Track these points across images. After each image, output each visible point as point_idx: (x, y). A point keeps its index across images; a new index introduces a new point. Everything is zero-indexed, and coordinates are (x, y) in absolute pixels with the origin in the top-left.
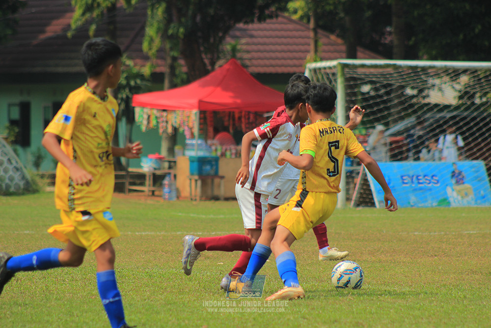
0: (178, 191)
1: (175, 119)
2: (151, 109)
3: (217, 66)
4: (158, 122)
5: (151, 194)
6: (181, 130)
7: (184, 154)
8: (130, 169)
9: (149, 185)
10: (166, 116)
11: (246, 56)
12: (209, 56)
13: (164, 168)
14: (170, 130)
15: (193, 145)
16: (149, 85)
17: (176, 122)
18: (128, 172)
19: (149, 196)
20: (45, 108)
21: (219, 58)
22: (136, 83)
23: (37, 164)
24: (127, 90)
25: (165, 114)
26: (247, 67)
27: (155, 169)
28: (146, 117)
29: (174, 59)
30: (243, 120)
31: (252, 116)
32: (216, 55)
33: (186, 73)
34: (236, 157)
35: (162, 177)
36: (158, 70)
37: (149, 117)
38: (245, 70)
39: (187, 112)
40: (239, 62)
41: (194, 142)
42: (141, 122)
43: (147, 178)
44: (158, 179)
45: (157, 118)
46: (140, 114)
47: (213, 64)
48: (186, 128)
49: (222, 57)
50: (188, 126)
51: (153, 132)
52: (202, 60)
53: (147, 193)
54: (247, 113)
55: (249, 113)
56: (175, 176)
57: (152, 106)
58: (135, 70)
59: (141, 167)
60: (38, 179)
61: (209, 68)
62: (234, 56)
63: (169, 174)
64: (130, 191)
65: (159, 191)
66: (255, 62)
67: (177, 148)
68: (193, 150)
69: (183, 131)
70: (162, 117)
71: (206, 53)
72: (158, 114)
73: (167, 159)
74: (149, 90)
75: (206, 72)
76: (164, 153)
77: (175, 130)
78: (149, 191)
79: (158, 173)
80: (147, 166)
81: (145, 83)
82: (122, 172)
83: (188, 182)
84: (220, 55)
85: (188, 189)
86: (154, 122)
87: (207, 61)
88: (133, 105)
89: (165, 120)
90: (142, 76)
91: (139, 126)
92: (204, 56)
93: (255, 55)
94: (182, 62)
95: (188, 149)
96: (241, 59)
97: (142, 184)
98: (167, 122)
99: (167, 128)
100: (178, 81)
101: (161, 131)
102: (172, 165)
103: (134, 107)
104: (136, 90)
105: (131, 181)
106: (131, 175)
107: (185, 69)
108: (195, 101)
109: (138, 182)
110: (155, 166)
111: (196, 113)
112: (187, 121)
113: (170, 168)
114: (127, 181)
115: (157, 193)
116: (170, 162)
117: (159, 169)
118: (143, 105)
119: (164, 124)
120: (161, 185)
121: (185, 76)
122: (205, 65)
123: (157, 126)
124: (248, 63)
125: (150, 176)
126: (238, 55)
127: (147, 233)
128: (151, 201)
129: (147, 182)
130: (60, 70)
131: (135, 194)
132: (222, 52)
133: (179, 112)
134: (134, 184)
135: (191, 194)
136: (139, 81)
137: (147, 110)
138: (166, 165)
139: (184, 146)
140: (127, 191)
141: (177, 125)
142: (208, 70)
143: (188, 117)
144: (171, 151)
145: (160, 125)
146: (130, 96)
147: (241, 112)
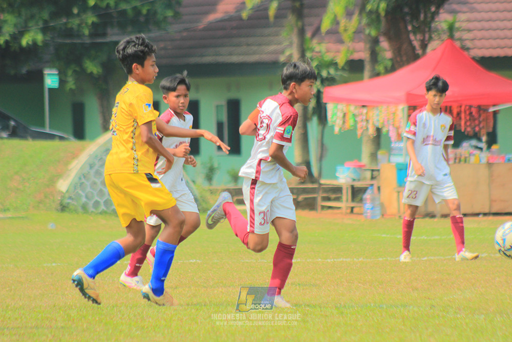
0: (382, 206)
1: (377, 116)
2: (347, 105)
3: (429, 49)
4: (356, 121)
5: (349, 210)
6: (384, 131)
7: (389, 161)
8: (323, 181)
9: (347, 200)
10: (367, 113)
11: (466, 36)
12: (419, 37)
13: (365, 179)
14: (372, 131)
15: (400, 149)
16: (345, 75)
17: (378, 121)
18: (321, 184)
19: (347, 214)
20: (217, 107)
21: (431, 38)
22: (329, 73)
23: (209, 178)
24: (318, 83)
25: (365, 111)
26: (468, 49)
27: (354, 180)
28: (341, 115)
29: (376, 41)
30: (463, 115)
31: (474, 111)
32: (427, 36)
33: (391, 60)
34: (455, 162)
35: (363, 190)
36: (356, 56)
37: (345, 115)
38: (466, 53)
39: (392, 108)
40: (458, 44)
41: (402, 145)
42: (334, 122)
43: (344, 191)
44: (357, 193)
45: (355, 115)
46: (334, 111)
47: (424, 46)
48: (391, 128)
49: (436, 38)
50: (393, 125)
51: (349, 135)
52: (410, 42)
53: (344, 210)
54: (467, 107)
55: (470, 107)
56: (379, 188)
57: (349, 101)
58: (328, 57)
59: (336, 178)
60: (208, 195)
61: (420, 52)
62: (451, 37)
63: (372, 185)
64: (323, 207)
65: (360, 207)
66: (478, 43)
67: (380, 153)
68: (401, 155)
69: (388, 131)
70: (361, 114)
71: (415, 33)
72: (356, 112)
73: (368, 167)
74: (346, 81)
75: (416, 57)
76: (365, 159)
77: (378, 130)
78: (347, 207)
79: (358, 184)
80: (344, 176)
81: (339, 73)
82: (314, 184)
83: (395, 195)
84: (433, 36)
85: (395, 204)
86: (351, 122)
87: (416, 44)
88: (324, 100)
89: (364, 118)
90: (336, 64)
91: (332, 127)
92: (412, 37)
93: (479, 34)
94: (384, 44)
95: (395, 155)
96: (460, 39)
97: (338, 199)
98: (367, 121)
99: (367, 129)
100: (380, 68)
101: (359, 132)
102: (375, 174)
103: (326, 104)
104: (330, 81)
105: (325, 195)
106: (324, 188)
107: (388, 55)
108: (401, 94)
109: (333, 196)
110: (354, 176)
111: (403, 109)
112: (393, 119)
113: (373, 178)
114: (319, 196)
115: (355, 210)
116: (373, 171)
117: (359, 180)
118: (338, 100)
119: (364, 124)
120: (361, 200)
121: (389, 64)
122: (414, 48)
123: (355, 126)
124: (469, 44)
125: (347, 188)
126: (457, 35)
127: (341, 259)
128: (350, 220)
129: (344, 197)
130: (235, 59)
131: (330, 211)
132: (436, 31)
133: (382, 108)
134: (328, 199)
135: (399, 211)
136: (332, 71)
137: (342, 107)
138: (368, 174)
139: (390, 150)
140: (319, 208)
141: (379, 125)
142: (418, 54)
143: (394, 113)
144: (374, 156)
145: (359, 126)
146: (322, 90)
147: (461, 107)
